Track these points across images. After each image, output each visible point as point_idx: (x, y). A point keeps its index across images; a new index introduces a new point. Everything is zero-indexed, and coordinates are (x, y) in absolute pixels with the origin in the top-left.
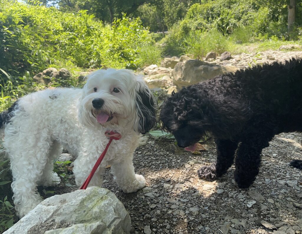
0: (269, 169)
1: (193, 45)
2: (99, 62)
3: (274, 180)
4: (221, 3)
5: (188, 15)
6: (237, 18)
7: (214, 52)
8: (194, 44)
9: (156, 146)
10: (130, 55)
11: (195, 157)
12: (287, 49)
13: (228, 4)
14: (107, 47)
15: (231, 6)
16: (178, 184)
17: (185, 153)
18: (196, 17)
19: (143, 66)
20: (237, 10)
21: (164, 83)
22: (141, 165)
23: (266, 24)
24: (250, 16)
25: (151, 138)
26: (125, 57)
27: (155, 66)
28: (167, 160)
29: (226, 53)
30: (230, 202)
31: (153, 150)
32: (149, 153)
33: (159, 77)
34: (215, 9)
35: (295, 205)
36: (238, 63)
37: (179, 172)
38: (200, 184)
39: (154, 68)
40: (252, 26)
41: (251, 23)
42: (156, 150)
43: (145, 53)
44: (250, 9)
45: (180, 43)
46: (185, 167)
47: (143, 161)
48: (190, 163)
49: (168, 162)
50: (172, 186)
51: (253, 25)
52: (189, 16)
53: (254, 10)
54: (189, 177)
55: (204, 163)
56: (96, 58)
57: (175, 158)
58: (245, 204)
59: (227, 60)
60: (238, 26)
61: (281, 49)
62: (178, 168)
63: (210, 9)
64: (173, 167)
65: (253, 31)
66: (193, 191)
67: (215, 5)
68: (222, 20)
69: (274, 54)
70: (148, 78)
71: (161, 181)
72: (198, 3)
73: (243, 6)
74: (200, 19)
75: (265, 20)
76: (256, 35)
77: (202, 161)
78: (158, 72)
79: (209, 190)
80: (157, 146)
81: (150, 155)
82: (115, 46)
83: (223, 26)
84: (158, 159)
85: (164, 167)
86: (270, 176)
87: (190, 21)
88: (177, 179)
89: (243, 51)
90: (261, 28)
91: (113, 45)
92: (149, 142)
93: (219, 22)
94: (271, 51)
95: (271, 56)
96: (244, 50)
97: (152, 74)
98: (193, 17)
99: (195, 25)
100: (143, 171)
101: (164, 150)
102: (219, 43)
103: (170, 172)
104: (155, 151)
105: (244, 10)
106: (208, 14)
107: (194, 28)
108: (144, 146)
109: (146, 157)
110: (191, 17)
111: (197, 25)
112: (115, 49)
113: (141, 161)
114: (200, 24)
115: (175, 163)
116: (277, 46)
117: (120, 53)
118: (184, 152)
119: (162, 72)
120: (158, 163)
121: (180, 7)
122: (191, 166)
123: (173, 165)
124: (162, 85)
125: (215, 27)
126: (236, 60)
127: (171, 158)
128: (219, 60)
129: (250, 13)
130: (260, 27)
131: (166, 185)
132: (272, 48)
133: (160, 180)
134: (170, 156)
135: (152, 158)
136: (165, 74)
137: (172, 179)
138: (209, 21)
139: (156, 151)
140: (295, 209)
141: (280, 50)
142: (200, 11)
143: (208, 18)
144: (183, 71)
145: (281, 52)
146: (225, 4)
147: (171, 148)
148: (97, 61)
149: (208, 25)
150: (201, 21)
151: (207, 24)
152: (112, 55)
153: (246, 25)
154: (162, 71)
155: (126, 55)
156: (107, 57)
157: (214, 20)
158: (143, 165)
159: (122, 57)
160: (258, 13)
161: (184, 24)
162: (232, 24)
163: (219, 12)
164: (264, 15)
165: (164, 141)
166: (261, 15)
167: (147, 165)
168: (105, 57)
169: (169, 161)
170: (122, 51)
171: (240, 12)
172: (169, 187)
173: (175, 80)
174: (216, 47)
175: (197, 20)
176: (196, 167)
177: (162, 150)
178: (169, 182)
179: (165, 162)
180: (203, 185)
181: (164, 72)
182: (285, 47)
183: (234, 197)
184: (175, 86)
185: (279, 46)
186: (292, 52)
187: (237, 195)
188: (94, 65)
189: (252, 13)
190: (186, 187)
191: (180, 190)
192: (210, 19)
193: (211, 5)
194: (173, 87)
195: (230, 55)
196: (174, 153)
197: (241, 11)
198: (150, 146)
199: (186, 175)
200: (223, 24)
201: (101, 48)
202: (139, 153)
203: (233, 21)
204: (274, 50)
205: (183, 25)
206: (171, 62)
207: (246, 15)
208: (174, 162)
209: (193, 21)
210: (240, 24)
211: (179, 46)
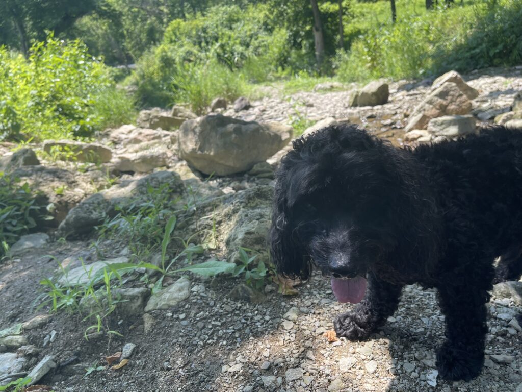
0: (414, 298)
1: (188, 87)
2: (16, 127)
3: (434, 317)
4: (217, 21)
5: (167, 37)
6: (244, 45)
7: (222, 98)
8: (190, 86)
9: (210, 295)
10: (77, 109)
11: (291, 303)
12: (325, 90)
13: (228, 23)
14: (26, 96)
15: (233, 26)
16: (290, 371)
17: (269, 297)
18: (180, 42)
19: (105, 128)
20: (242, 32)
21: (164, 159)
22: (196, 345)
23: (286, 54)
24: (263, 41)
25: (194, 279)
26: (67, 113)
27: (131, 127)
28: (243, 321)
29: (242, 99)
30: (400, 386)
31: (208, 304)
32: (202, 313)
33: (147, 148)
34: (209, 30)
35: (496, 360)
36: (264, 114)
37: (277, 343)
38: (329, 358)
39: (130, 132)
40: (267, 56)
41: (265, 51)
42: (215, 303)
43: (105, 104)
44: (261, 30)
45: (163, 85)
46: (283, 328)
47: (198, 335)
48: (290, 318)
49: (248, 325)
50: (280, 380)
51: (269, 54)
52: (169, 39)
53: (266, 33)
54: (302, 349)
55: (313, 311)
56: (8, 121)
57: (256, 312)
58: (424, 381)
59: (245, 111)
60: (247, 55)
61: (317, 89)
62: (272, 334)
63: (201, 30)
64: (262, 333)
65: (270, 64)
66: (326, 381)
67: (208, 23)
68: (222, 46)
69: (309, 98)
70: (124, 150)
71: (252, 373)
72: (181, 18)
73: (250, 27)
74: (188, 46)
75: (284, 48)
76: (274, 69)
77: (308, 307)
78: (140, 138)
79: (353, 370)
80: (212, 294)
81: (205, 318)
82: (42, 93)
83: (226, 56)
84: (225, 323)
85: (244, 339)
86: (423, 310)
87: (172, 48)
88: (281, 360)
89: (264, 95)
90: (280, 59)
91: (38, 92)
92: (193, 289)
93: (218, 50)
94: (304, 93)
95: (308, 102)
96: (266, 94)
97: (130, 142)
98: (175, 42)
99: (181, 54)
100: (205, 357)
101: (229, 300)
102: (227, 84)
103: (262, 347)
104: (212, 307)
105: (252, 32)
106: (199, 37)
107: (180, 59)
108: (186, 300)
109: (200, 325)
110: (171, 42)
111: (184, 54)
112: (44, 99)
113: (193, 334)
114: (189, 53)
115: (262, 324)
116: (310, 86)
117: (54, 107)
118: (266, 294)
119: (148, 137)
120: (228, 331)
121: (151, 24)
122: (295, 323)
123: (259, 330)
124: (160, 163)
125: (212, 58)
126: (259, 109)
127: (250, 314)
128: (232, 111)
129: (262, 37)
130: (279, 57)
131: (268, 380)
132: (304, 89)
133: (250, 371)
134: (245, 311)
135: (213, 323)
136: (156, 141)
137: (271, 361)
138: (202, 48)
139: (215, 305)
140: (498, 367)
141: (315, 91)
142: (186, 31)
143: (200, 43)
144: (199, 136)
145: (317, 93)
146: (223, 23)
147: (241, 294)
148: (9, 125)
149: (203, 55)
150: (189, 48)
151: (200, 54)
152: (39, 112)
153: (259, 55)
154: (147, 135)
155: (67, 110)
156: (29, 115)
157: (210, 47)
158: (202, 343)
159: (60, 114)
160: (273, 37)
161: (162, 52)
162: (238, 54)
163: (215, 35)
164: (282, 41)
165: (221, 280)
166: (277, 40)
167: (209, 342)
168: (26, 117)
169: (249, 322)
170: (57, 102)
171: (246, 36)
172: (275, 382)
173: (185, 153)
174: (223, 89)
175: (182, 46)
176: (303, 322)
177: (225, 300)
178: (269, 370)
179: (241, 325)
180: (337, 362)
181: (152, 137)
182: (322, 87)
183: (400, 371)
184: (184, 163)
185: (313, 85)
186: (334, 94)
187: (402, 366)
188: (5, 134)
189: (263, 37)
190: (308, 374)
191: (300, 385)
192: (203, 44)
193: (202, 23)
194: (179, 164)
195: (249, 102)
196: (249, 302)
197: (248, 33)
198: (199, 297)
199: (294, 346)
200: (225, 53)
201: (15, 99)
202: (182, 316)
203: (240, 49)
204: (307, 91)
205: (160, 55)
206: (158, 118)
207: (256, 39)
208: (259, 321)
209: (176, 47)
210: (250, 54)
211: (162, 89)
